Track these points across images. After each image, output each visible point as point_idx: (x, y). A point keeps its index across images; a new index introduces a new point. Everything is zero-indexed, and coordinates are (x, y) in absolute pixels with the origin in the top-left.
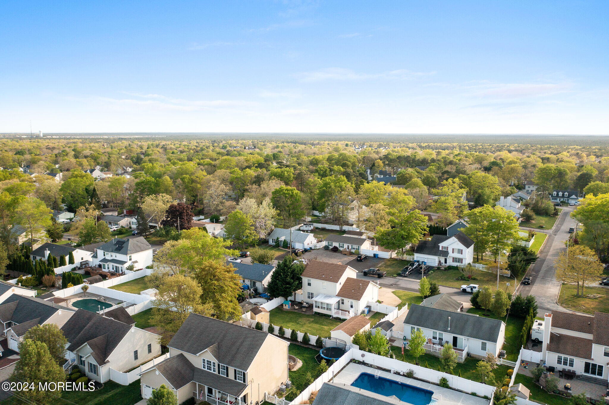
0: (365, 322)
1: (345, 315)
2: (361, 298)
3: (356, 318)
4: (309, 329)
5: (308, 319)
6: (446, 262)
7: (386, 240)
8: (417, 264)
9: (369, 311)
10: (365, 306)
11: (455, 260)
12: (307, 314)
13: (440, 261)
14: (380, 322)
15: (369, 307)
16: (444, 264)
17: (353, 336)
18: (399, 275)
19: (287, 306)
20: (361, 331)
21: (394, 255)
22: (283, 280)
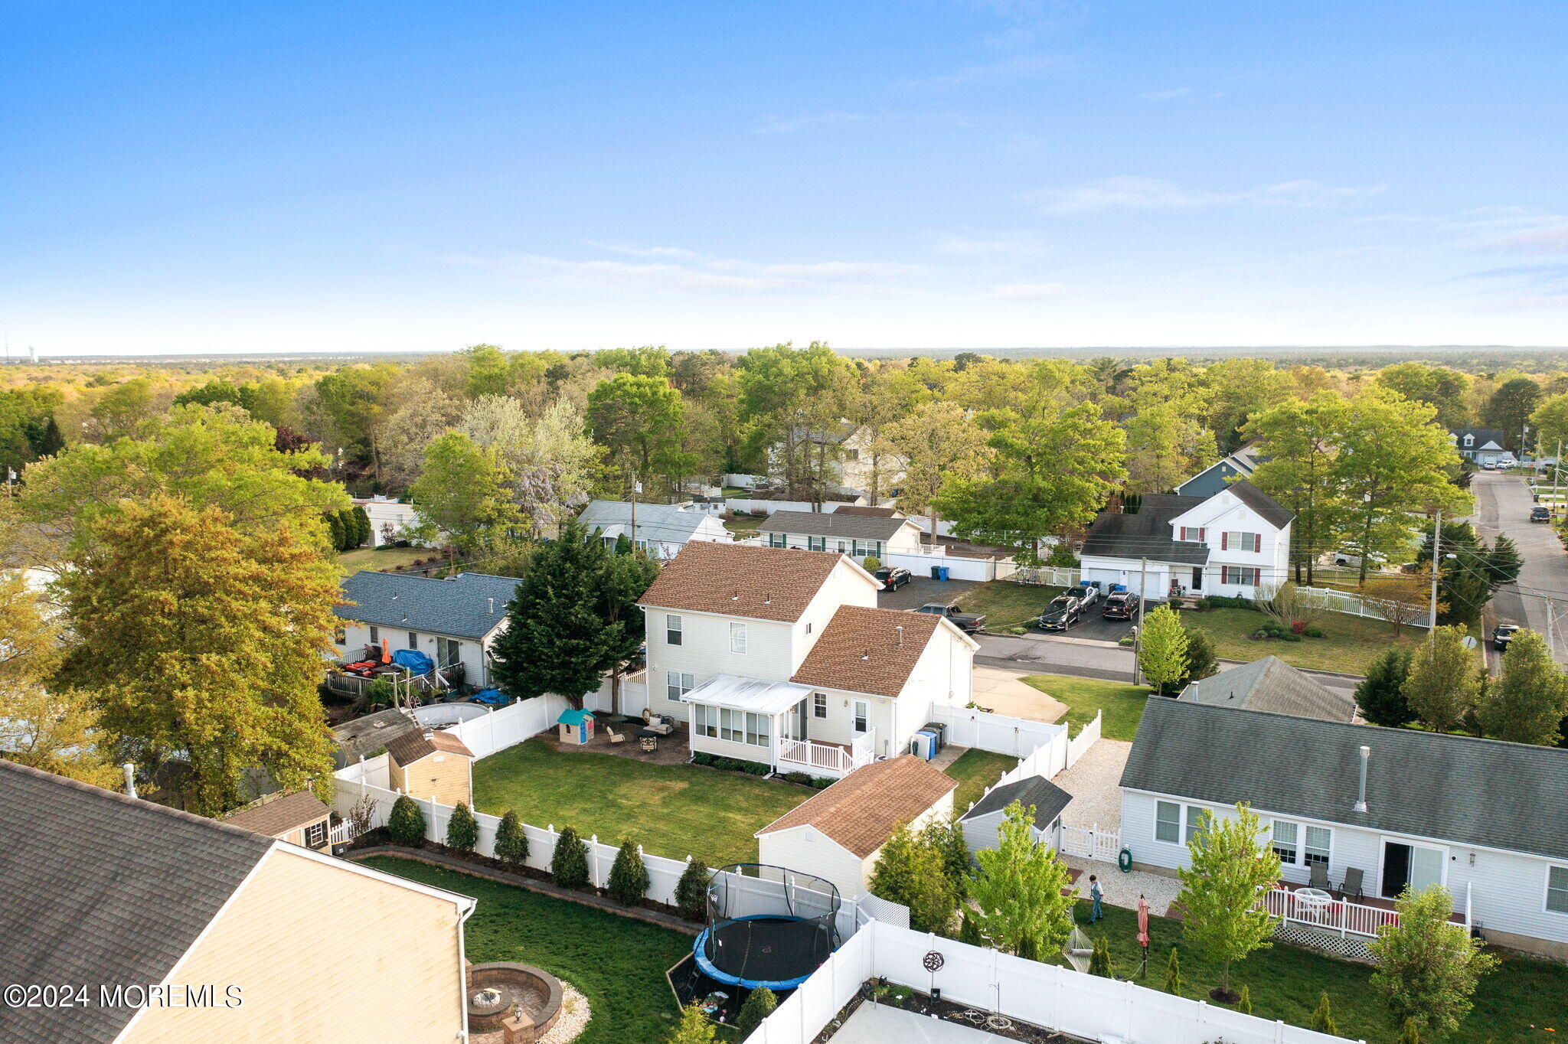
0: (929, 786)
1: (833, 760)
2: (901, 686)
3: (882, 771)
4: (662, 826)
5: (660, 783)
6: (1197, 584)
7: (975, 514)
8: (1095, 591)
9: (939, 746)
10: (920, 725)
11: (1229, 574)
12: (662, 763)
13: (1175, 583)
14: (999, 785)
15: (936, 729)
16: (1190, 591)
17: (877, 855)
18: (1034, 627)
19: (576, 730)
20: (918, 825)
21: (1007, 569)
22: (557, 618)
